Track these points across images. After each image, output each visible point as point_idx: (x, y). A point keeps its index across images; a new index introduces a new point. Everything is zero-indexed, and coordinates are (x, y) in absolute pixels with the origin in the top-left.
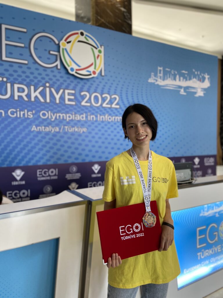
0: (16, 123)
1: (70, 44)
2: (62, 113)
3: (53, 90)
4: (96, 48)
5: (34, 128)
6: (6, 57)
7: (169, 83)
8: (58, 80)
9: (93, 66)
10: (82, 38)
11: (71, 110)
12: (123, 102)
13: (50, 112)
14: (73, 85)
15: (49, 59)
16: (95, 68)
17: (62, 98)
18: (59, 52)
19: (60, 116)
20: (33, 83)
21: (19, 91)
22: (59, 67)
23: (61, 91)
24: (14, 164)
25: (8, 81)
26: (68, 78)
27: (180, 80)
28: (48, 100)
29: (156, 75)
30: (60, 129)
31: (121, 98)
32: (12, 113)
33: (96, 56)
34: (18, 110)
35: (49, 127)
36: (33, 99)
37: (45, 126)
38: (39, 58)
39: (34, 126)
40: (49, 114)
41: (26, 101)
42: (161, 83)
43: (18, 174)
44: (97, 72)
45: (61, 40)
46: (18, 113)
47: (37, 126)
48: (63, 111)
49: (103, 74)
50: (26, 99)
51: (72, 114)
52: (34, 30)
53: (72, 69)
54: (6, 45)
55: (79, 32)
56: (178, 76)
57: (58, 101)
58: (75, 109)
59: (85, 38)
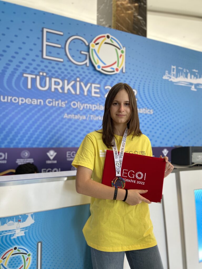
0: (52, 111)
1: (98, 46)
2: (89, 104)
3: (82, 84)
4: (119, 49)
5: (66, 116)
6: (47, 55)
7: (181, 80)
8: (87, 76)
9: (116, 65)
10: (108, 41)
11: (96, 102)
12: (140, 96)
13: (79, 103)
14: (98, 80)
15: (80, 58)
16: (118, 66)
17: (89, 91)
18: (89, 52)
19: (87, 106)
20: (67, 78)
21: (55, 84)
22: (88, 65)
23: (89, 85)
24: (49, 146)
25: (48, 76)
26: (95, 74)
27: (191, 78)
28: (78, 93)
29: (169, 73)
30: (87, 117)
31: (139, 92)
32: (49, 102)
33: (119, 55)
34: (54, 100)
35: (78, 115)
36: (66, 91)
37: (75, 114)
38: (73, 57)
39: (66, 114)
40: (78, 105)
41: (61, 93)
42: (174, 79)
43: (52, 154)
44: (120, 69)
45: (91, 42)
46: (54, 102)
47: (68, 114)
48: (89, 102)
49: (124, 71)
50: (60, 91)
51: (97, 105)
52: (69, 33)
53: (99, 67)
54: (47, 45)
55: (106, 35)
56: (189, 75)
57: (86, 94)
58: (100, 100)
59: (111, 40)
